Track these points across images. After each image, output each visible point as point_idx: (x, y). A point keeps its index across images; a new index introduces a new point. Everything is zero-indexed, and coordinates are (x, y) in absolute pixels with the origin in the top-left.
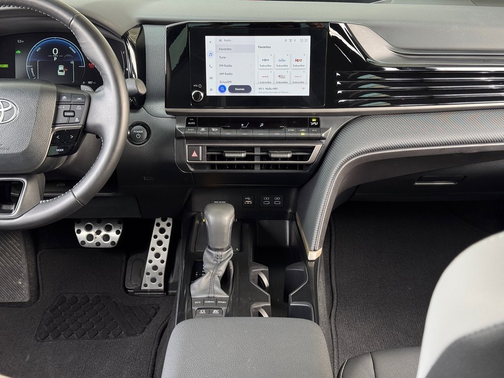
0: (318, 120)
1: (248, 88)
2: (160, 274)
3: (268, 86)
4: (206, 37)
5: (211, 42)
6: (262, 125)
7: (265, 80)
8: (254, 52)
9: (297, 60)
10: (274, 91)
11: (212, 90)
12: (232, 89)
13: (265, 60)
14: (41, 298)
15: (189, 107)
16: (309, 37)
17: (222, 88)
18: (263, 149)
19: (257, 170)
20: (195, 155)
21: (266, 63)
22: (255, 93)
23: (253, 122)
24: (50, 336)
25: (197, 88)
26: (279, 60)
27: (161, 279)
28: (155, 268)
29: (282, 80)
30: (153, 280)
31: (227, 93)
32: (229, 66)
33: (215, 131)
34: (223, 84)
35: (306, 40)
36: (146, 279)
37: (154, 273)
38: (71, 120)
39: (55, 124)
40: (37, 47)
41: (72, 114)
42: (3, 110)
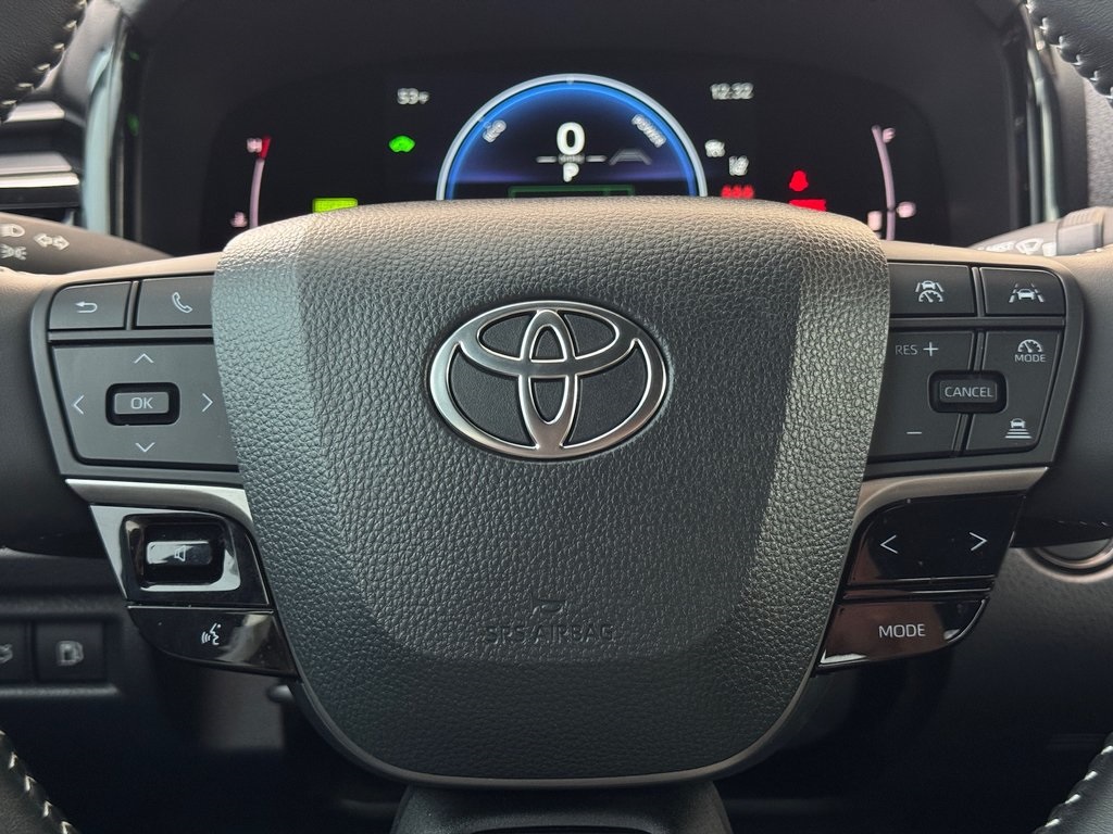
38: (981, 430)
39: (879, 464)
40: (487, 123)
41: (984, 392)
42: (570, 367)
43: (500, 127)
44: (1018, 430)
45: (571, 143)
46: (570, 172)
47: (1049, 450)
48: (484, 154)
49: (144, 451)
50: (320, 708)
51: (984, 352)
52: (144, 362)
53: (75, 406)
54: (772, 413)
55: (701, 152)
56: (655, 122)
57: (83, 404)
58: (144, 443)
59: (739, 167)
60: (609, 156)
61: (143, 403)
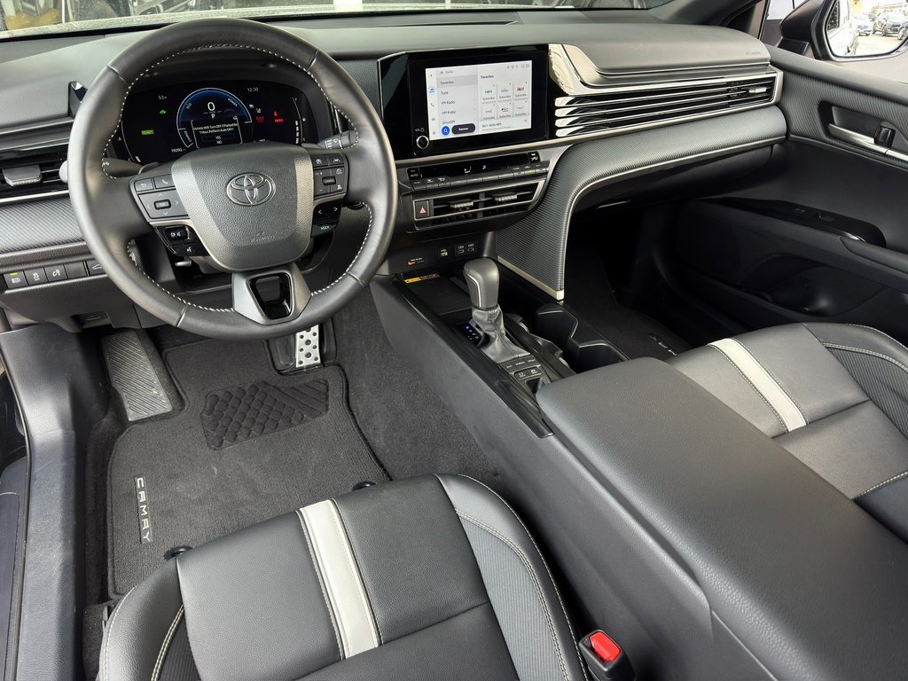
0: (537, 155)
1: (471, 127)
2: (315, 347)
3: (492, 122)
4: (426, 70)
5: (433, 75)
6: (484, 167)
7: (489, 115)
8: (477, 83)
9: (519, 89)
10: (497, 127)
11: (435, 134)
12: (456, 130)
13: (488, 92)
14: (187, 403)
15: (412, 157)
16: (530, 63)
17: (445, 130)
18: (487, 194)
19: (480, 218)
20: (423, 211)
21: (489, 95)
22: (479, 131)
23: (476, 166)
24: (225, 441)
25: (420, 134)
26: (503, 91)
27: (316, 353)
28: (308, 342)
29: (505, 114)
30: (308, 355)
31: (451, 135)
32: (452, 102)
33: (442, 181)
34: (445, 125)
35: (528, 66)
36: (299, 356)
37: (307, 349)
38: (332, 188)
39: (315, 196)
40: (186, 103)
41: (332, 181)
42: (255, 187)
43: (190, 104)
44: (339, 187)
45: (211, 107)
46: (213, 116)
47: (345, 190)
48: (186, 112)
49: (166, 214)
50: (216, 260)
51: (330, 173)
52: (161, 196)
53: (148, 207)
54: (295, 191)
55: (248, 108)
56: (234, 100)
57: (150, 207)
58: (165, 213)
59: (259, 111)
60: (223, 110)
61: (163, 204)
